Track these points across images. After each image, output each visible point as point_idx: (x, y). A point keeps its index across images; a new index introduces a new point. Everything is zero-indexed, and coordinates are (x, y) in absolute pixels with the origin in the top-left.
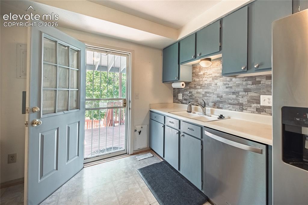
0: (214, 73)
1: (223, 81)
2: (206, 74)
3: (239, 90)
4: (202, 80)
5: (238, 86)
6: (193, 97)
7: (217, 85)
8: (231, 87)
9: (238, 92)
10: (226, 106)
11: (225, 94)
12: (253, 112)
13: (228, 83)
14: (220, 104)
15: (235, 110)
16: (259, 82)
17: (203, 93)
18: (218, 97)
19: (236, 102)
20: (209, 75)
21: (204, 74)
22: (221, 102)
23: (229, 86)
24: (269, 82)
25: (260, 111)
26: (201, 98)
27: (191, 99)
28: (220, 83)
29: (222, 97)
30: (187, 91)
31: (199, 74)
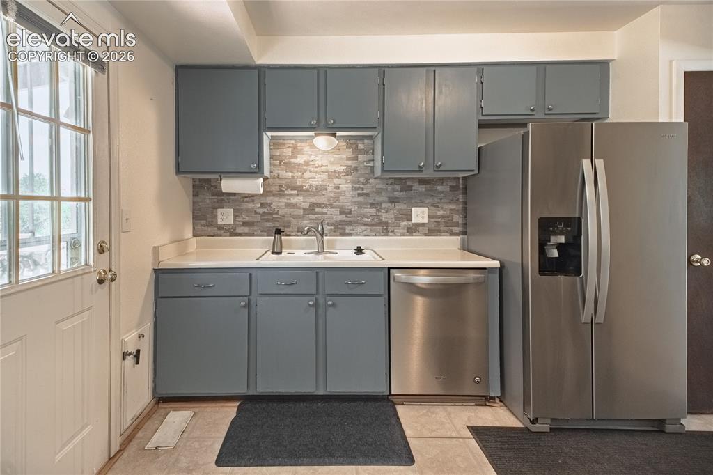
0: (332, 164)
1: (353, 182)
2: (311, 163)
3: (381, 199)
4: (301, 177)
5: (379, 192)
6: (274, 216)
7: (338, 189)
8: (367, 195)
9: (380, 204)
10: (359, 229)
11: (356, 208)
12: (403, 235)
13: (362, 186)
14: (347, 227)
15: (375, 235)
16: (410, 188)
17: (306, 205)
18: (341, 213)
19: (376, 220)
20: (319, 166)
21: (307, 164)
22: (349, 223)
23: (365, 191)
24: (422, 188)
25: (412, 230)
26: (299, 217)
27: (268, 221)
28: (345, 185)
29: (350, 212)
30: (253, 201)
31: (293, 161)
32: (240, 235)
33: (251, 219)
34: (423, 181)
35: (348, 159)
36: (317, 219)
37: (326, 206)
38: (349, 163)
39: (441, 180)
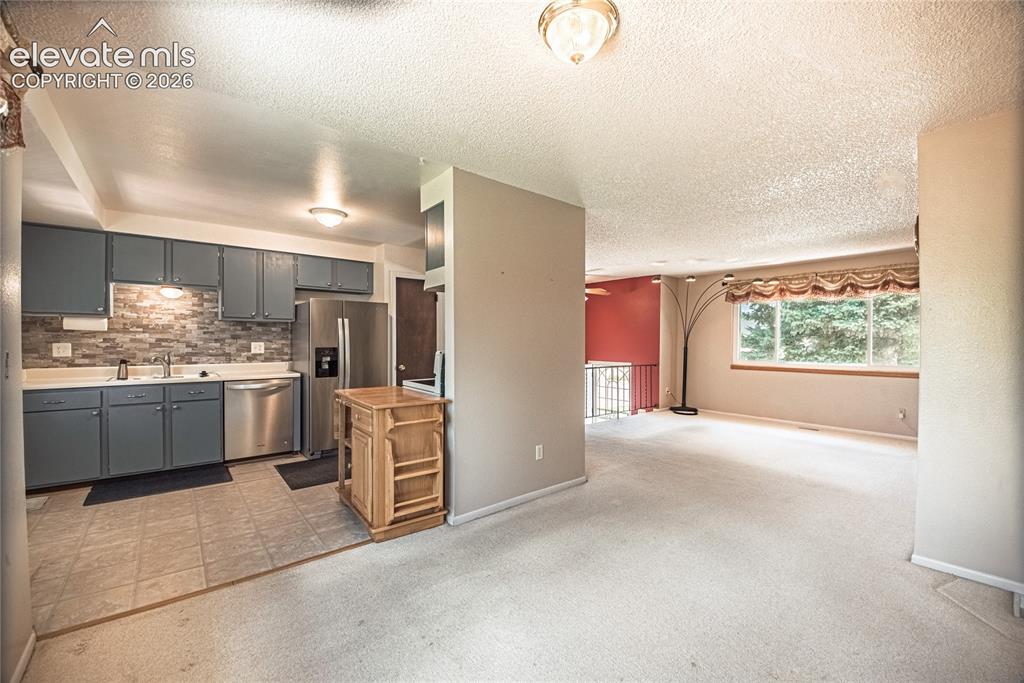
0: (179, 308)
1: (198, 323)
2: (158, 307)
3: (224, 336)
4: (147, 318)
5: (223, 331)
6: (118, 349)
7: (185, 328)
8: (212, 333)
9: (223, 340)
10: (205, 359)
11: (202, 343)
12: (243, 362)
13: (207, 326)
14: (193, 357)
15: (219, 363)
16: (250, 329)
17: (152, 340)
18: (187, 346)
19: (220, 352)
20: (165, 310)
21: (153, 307)
22: (195, 354)
23: (209, 330)
24: (260, 329)
25: (251, 359)
26: (145, 350)
27: (111, 353)
28: (191, 325)
29: (196, 346)
30: (95, 337)
31: (138, 304)
32: (80, 366)
33: (92, 352)
34: (260, 324)
35: (194, 305)
36: (164, 351)
37: (173, 341)
38: (195, 308)
39: (274, 324)
